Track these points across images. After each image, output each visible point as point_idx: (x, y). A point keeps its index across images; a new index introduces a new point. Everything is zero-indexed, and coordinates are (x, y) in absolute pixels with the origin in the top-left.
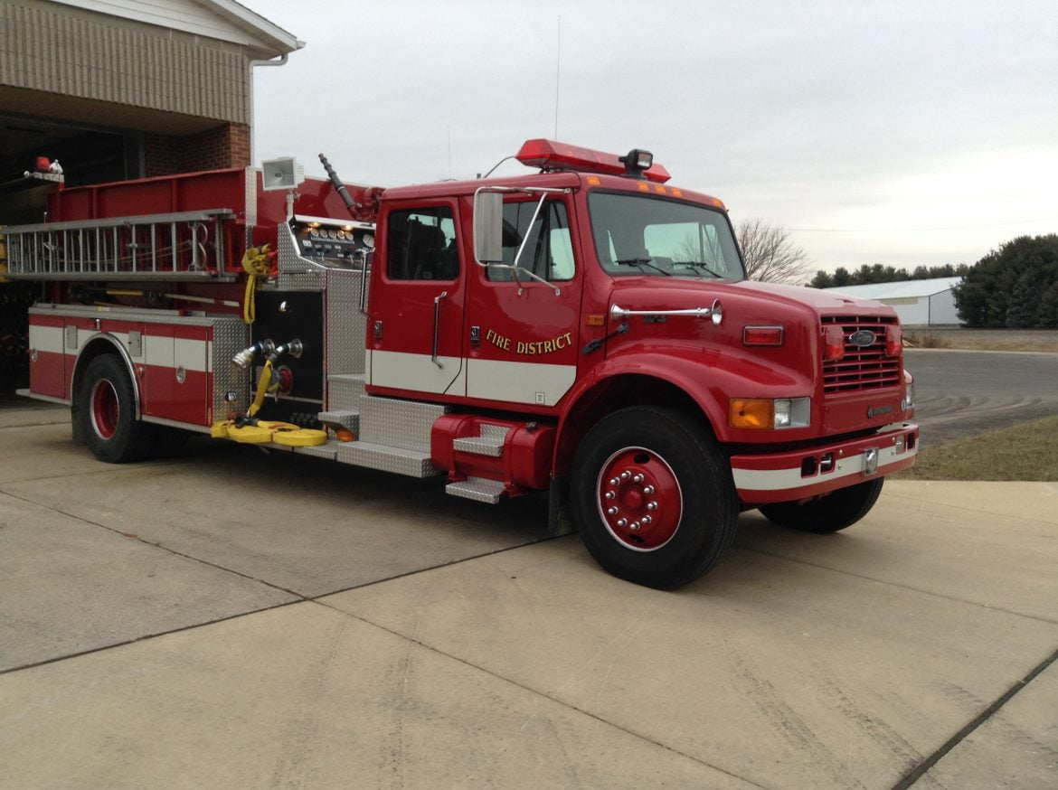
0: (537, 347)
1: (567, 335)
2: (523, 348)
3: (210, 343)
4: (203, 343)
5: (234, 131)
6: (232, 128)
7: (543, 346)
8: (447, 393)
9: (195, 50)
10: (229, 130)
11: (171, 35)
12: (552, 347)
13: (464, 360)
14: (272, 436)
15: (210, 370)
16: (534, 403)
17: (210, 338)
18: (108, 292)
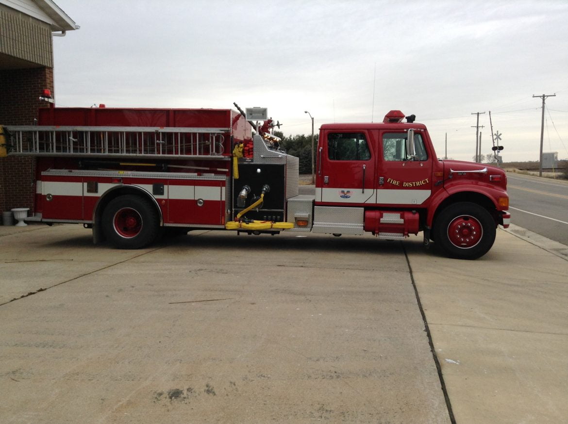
0: (413, 184)
1: (427, 180)
2: (405, 184)
3: (224, 188)
4: (219, 188)
5: (47, 71)
6: (46, 69)
7: (416, 184)
8: (366, 202)
9: (31, 25)
10: (45, 71)
11: (20, 16)
12: (420, 184)
13: (375, 190)
14: (272, 225)
15: (224, 199)
16: (411, 204)
17: (224, 185)
18: (121, 164)
